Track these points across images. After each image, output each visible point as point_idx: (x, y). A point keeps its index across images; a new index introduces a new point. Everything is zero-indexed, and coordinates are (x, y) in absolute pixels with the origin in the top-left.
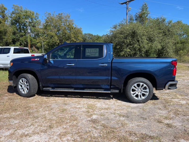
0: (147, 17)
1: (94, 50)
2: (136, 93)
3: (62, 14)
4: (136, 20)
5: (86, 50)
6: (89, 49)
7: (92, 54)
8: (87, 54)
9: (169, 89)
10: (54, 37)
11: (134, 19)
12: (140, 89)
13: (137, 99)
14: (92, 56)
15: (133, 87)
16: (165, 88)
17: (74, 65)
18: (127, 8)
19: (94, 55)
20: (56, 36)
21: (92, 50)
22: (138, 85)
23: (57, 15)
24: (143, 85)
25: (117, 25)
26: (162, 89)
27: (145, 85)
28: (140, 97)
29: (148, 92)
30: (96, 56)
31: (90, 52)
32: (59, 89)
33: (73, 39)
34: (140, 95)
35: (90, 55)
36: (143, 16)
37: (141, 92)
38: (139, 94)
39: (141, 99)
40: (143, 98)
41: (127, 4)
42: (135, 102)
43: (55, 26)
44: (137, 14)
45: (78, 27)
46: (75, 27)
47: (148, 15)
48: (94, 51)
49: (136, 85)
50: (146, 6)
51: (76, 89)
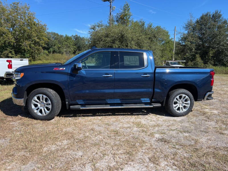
0: (129, 20)
1: (133, 58)
2: (177, 106)
3: (18, 3)
4: (117, 21)
5: (124, 58)
6: (128, 57)
7: (132, 63)
8: (126, 63)
9: (207, 99)
10: (6, 34)
11: (115, 20)
12: (182, 101)
13: (178, 112)
14: (132, 65)
15: (175, 100)
16: (204, 99)
17: (113, 76)
18: (111, 6)
19: (134, 64)
20: (10, 33)
21: (131, 58)
22: (180, 97)
23: (11, 5)
24: (185, 97)
25: (96, 25)
26: (202, 100)
27: (187, 97)
28: (182, 109)
29: (190, 104)
30: (137, 65)
31: (129, 60)
32: (91, 106)
33: (36, 38)
34: (182, 108)
35: (130, 64)
36: (125, 18)
37: (182, 104)
38: (181, 106)
39: (182, 112)
40: (185, 110)
41: (110, 2)
42: (177, 115)
43: (7, 19)
44: (118, 15)
45: (41, 23)
46: (37, 22)
47: (131, 17)
48: (133, 60)
49: (178, 97)
50: (128, 7)
51: (111, 104)
